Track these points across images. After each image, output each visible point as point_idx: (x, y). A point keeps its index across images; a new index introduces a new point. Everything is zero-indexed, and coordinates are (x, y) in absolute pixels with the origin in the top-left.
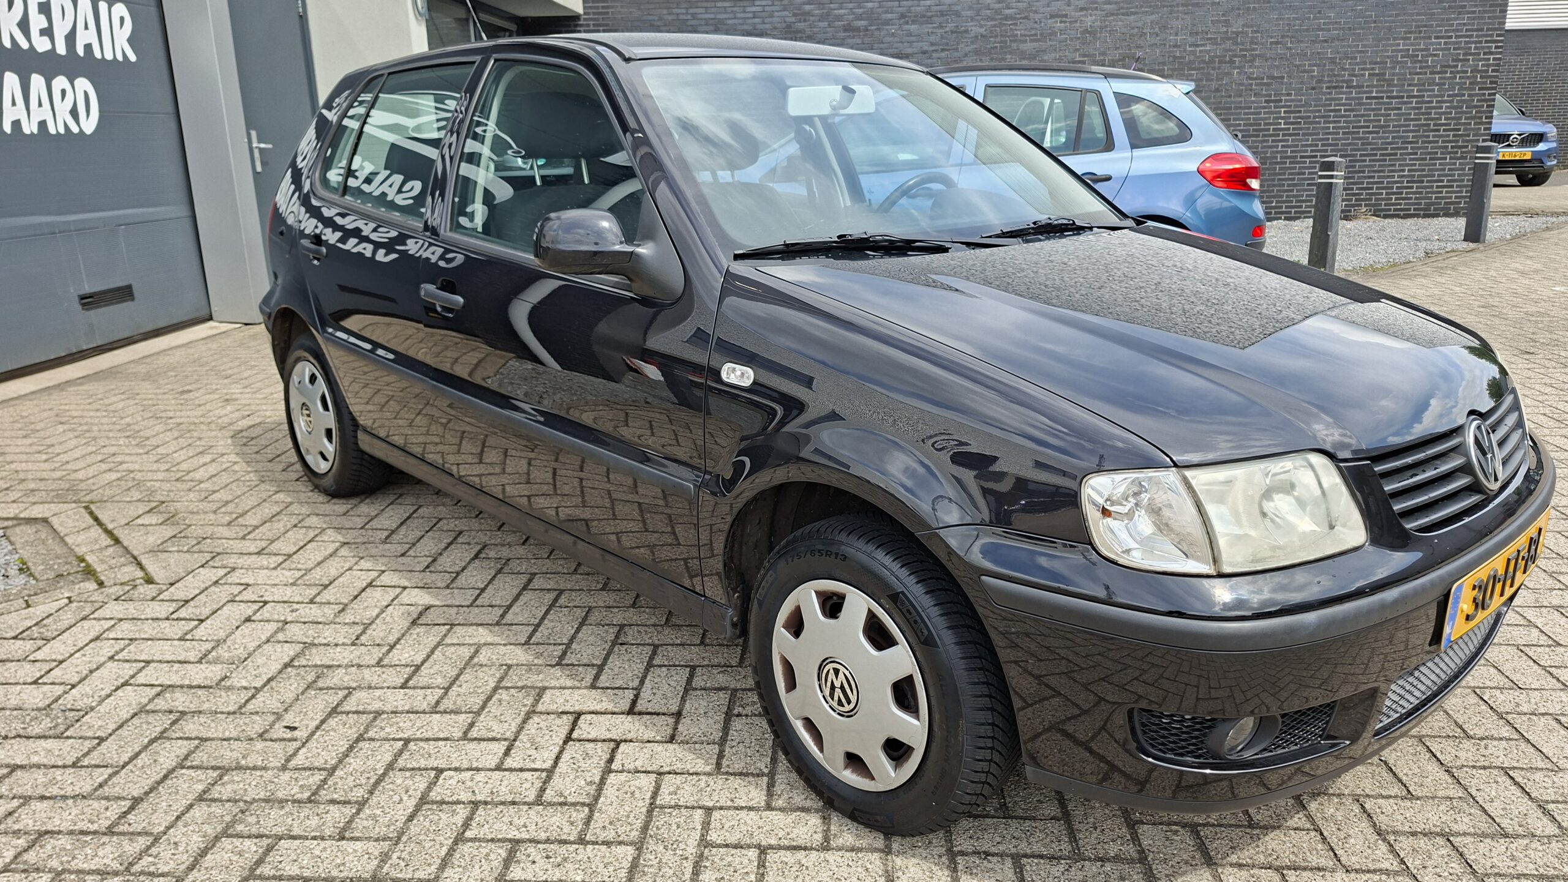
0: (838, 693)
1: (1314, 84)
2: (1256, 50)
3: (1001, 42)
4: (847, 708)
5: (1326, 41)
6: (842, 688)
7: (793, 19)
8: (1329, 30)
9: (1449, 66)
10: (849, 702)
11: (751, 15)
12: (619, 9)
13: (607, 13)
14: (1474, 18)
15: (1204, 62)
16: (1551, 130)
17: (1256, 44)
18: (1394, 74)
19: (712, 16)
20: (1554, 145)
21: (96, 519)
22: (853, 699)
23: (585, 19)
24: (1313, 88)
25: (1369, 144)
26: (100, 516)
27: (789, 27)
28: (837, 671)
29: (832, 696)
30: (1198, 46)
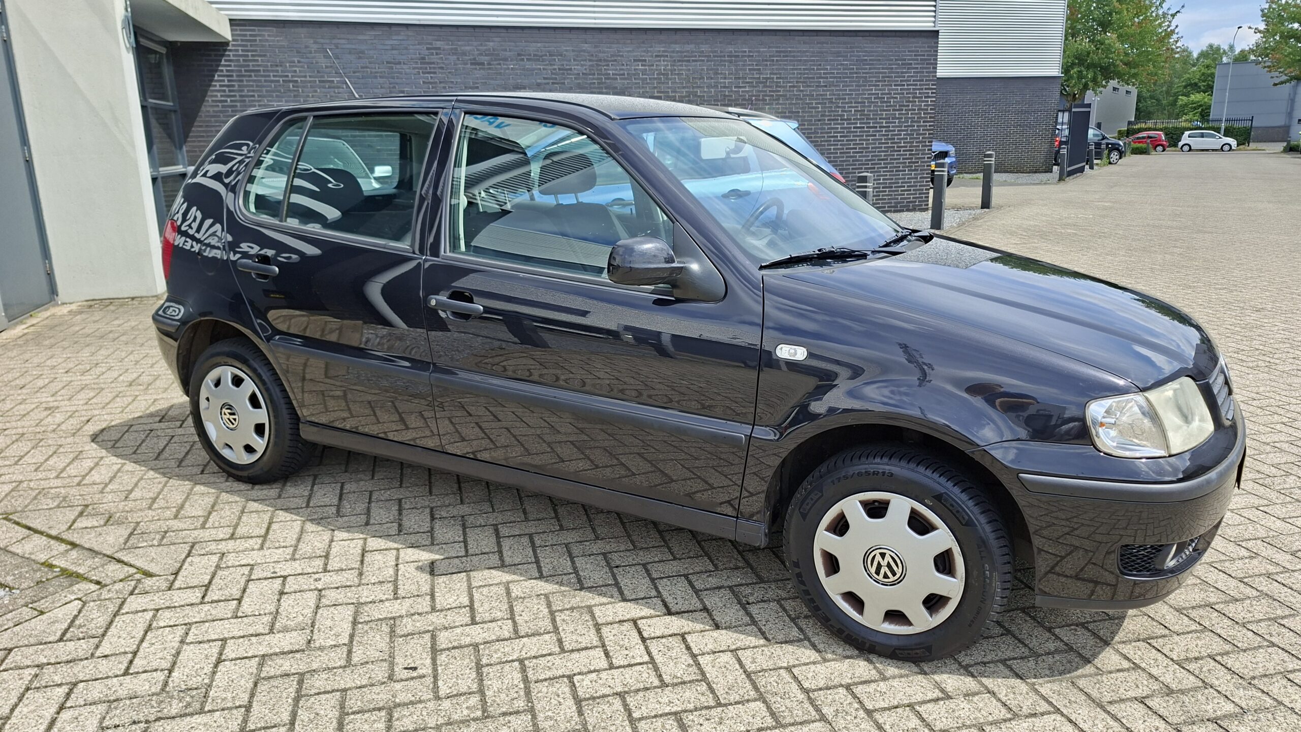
0: (884, 569)
1: (820, 118)
2: (779, 91)
3: (598, 79)
4: (892, 579)
5: (826, 86)
6: (889, 566)
7: (427, 52)
8: (827, 78)
9: (904, 106)
10: (894, 574)
11: (389, 47)
12: (267, 37)
13: (255, 40)
14: (917, 72)
15: (744, 100)
16: (951, 149)
17: (780, 87)
18: (870, 111)
19: (353, 47)
20: (954, 159)
21: (29, 528)
22: (899, 571)
23: (233, 45)
24: (819, 120)
25: (858, 161)
26: (31, 525)
27: (423, 58)
28: (883, 555)
29: (878, 573)
30: (740, 87)
